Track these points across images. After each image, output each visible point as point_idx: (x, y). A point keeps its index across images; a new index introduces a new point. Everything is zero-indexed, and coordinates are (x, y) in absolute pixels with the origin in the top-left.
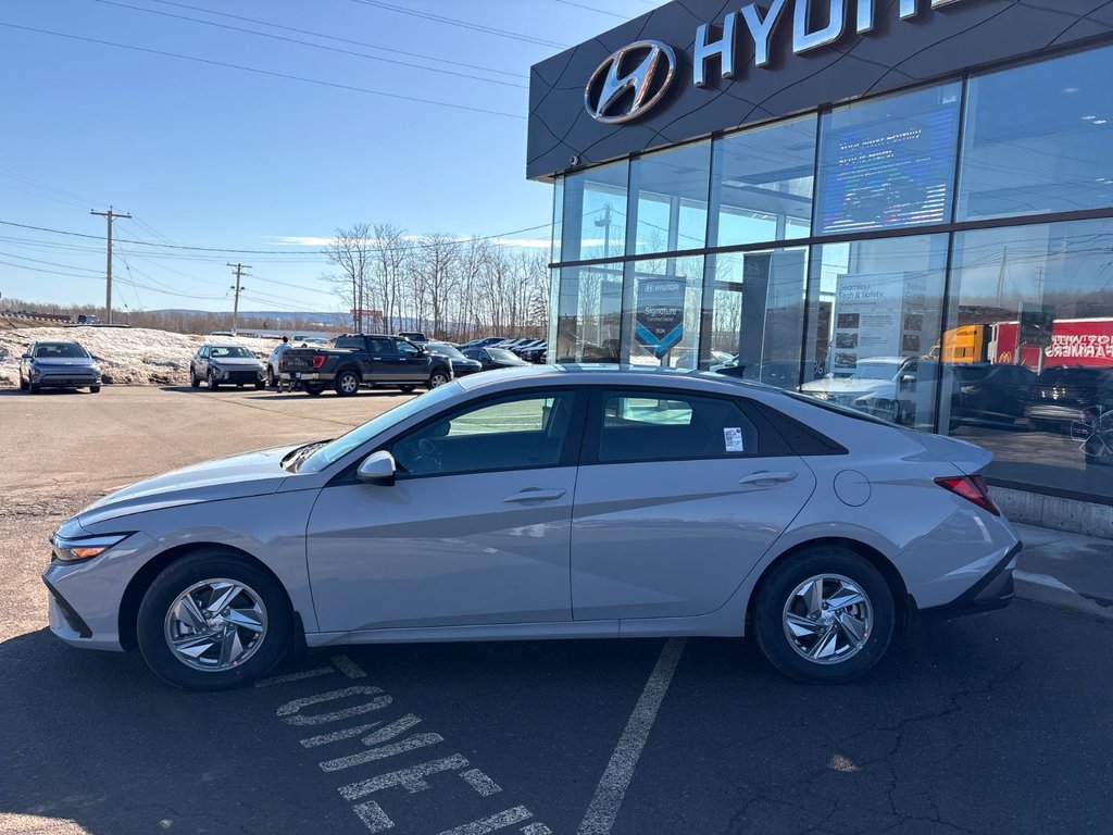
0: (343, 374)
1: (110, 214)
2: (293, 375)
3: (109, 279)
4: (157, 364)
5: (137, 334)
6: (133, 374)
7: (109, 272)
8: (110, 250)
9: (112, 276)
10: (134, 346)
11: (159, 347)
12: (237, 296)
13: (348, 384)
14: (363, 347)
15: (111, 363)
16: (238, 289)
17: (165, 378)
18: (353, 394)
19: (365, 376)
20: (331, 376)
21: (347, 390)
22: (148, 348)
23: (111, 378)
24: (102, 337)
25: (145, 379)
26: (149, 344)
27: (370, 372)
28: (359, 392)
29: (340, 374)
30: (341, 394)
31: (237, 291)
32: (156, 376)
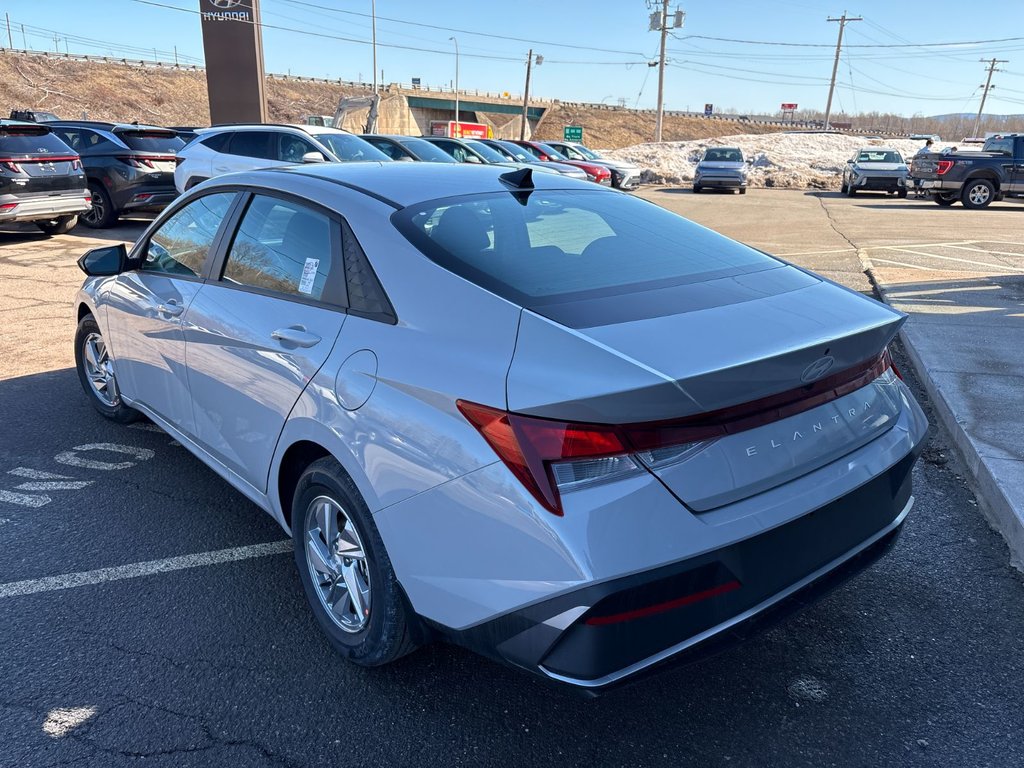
0: (974, 182)
1: (843, 19)
2: (917, 182)
3: (833, 85)
4: (822, 169)
5: (820, 139)
6: (794, 178)
7: (833, 79)
8: (837, 56)
9: (836, 82)
10: (813, 151)
11: (836, 151)
12: (985, 96)
13: (979, 194)
14: (1010, 151)
15: (780, 168)
16: (987, 87)
17: (823, 183)
18: (984, 207)
19: (1004, 187)
20: (958, 185)
21: (975, 202)
22: (825, 153)
23: (773, 182)
24: (787, 142)
25: (803, 183)
26: (828, 149)
27: (1012, 181)
28: (992, 204)
29: (969, 183)
30: (968, 206)
31: (987, 89)
32: (815, 181)
